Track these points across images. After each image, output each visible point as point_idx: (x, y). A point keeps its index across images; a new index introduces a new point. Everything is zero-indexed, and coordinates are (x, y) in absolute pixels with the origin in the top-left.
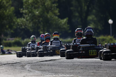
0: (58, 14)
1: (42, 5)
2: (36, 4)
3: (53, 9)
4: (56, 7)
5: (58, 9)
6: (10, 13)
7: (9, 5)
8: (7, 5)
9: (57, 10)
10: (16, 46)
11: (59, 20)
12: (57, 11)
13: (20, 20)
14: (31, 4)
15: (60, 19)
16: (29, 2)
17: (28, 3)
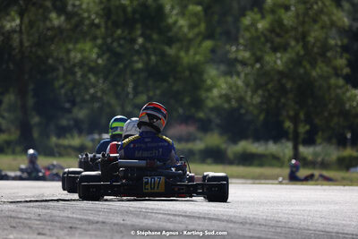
0: (346, 70)
1: (297, 40)
2: (278, 35)
3: (329, 54)
4: (339, 50)
5: (346, 55)
6: (198, 57)
7: (198, 35)
8: (191, 35)
9: (341, 57)
10: (209, 161)
11: (347, 90)
12: (341, 62)
13: (226, 83)
14: (262, 33)
15: (349, 86)
16: (257, 29)
17: (253, 30)
